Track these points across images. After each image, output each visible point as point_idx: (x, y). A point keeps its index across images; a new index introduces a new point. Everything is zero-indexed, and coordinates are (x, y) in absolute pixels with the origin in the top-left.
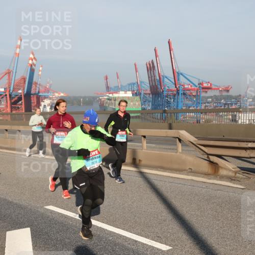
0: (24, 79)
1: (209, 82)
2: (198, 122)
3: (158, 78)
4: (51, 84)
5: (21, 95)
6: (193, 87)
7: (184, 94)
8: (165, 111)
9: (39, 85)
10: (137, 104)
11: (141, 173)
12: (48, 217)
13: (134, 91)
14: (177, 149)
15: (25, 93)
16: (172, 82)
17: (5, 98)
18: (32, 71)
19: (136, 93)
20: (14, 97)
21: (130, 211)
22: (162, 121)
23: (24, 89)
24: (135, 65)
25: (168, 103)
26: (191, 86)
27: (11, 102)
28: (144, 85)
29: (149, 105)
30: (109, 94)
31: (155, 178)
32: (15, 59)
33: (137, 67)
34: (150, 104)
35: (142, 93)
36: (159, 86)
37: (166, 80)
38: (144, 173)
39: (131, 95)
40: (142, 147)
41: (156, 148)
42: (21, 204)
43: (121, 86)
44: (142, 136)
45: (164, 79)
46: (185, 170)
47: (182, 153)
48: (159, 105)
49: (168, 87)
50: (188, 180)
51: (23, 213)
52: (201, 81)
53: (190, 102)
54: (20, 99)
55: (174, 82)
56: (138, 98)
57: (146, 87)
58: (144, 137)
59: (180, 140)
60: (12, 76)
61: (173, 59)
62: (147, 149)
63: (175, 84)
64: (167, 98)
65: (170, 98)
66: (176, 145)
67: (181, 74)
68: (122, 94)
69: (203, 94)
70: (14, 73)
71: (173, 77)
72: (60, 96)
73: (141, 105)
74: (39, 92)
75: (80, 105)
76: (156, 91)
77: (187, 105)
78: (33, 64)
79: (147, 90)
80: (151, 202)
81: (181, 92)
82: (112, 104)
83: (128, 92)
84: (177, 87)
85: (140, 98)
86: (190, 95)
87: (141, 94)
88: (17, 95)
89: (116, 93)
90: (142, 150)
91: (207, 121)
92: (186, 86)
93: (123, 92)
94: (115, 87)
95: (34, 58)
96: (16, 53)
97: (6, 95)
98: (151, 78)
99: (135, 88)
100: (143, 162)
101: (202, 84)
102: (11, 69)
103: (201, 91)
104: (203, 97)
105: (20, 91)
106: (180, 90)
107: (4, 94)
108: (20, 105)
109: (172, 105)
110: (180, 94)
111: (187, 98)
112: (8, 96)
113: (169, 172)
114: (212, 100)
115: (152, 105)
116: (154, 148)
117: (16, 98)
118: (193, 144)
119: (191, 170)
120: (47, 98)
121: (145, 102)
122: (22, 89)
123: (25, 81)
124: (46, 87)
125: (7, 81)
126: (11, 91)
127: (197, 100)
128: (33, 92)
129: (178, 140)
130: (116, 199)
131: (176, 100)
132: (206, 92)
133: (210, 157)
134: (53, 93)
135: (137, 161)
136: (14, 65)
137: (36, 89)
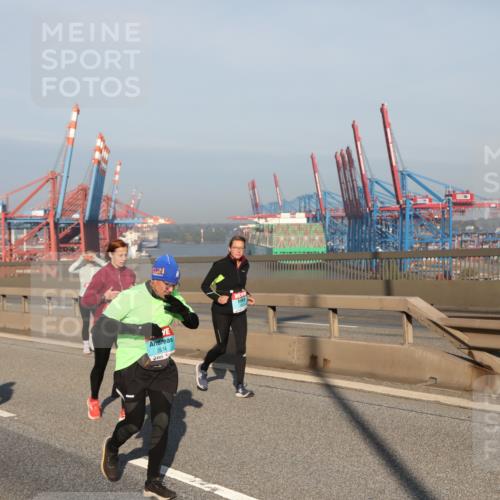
0: (85, 190)
1: (468, 192)
2: (447, 276)
3: (360, 184)
4: (139, 201)
5: (78, 224)
6: (434, 203)
7: (416, 217)
8: (376, 255)
9: (116, 202)
10: (317, 238)
11: (329, 388)
12: (137, 484)
13: (310, 211)
14: (403, 336)
15: (86, 218)
16: (389, 192)
17: (45, 229)
18: (101, 175)
19: (315, 217)
20: (64, 229)
21: (307, 470)
22: (370, 274)
23: (83, 212)
24: (312, 158)
25: (383, 235)
26: (430, 200)
27: (57, 236)
28: (331, 200)
29: (342, 241)
30: (259, 218)
31: (359, 399)
32: (67, 150)
33: (316, 161)
34: (345, 238)
35: (328, 216)
36: (363, 202)
37: (377, 188)
38: (334, 386)
39: (304, 221)
40: (330, 330)
41: (359, 333)
42: (81, 454)
43: (284, 201)
44: (330, 309)
45: (372, 185)
46: (422, 381)
47: (414, 344)
48: (363, 241)
49: (382, 203)
50: (428, 402)
51: (84, 475)
52: (451, 190)
53: (428, 234)
54: (76, 231)
55: (394, 192)
56: (318, 226)
57: (336, 203)
58: (335, 311)
59: (409, 318)
60: (60, 185)
61: (391, 145)
62: (340, 337)
63: (397, 197)
64: (379, 226)
65: (387, 227)
66: (401, 326)
67: (409, 175)
68: (285, 219)
69: (456, 217)
70: (64, 179)
71: (391, 182)
72: (157, 224)
73: (324, 241)
74: (114, 217)
75: (198, 242)
76: (356, 210)
77: (421, 240)
78: (103, 158)
79: (337, 210)
80: (352, 450)
81: (408, 213)
82: (265, 238)
83: (298, 214)
84: (401, 202)
85: (324, 227)
86: (428, 220)
87: (325, 218)
88: (69, 224)
89: (273, 216)
90: (330, 337)
91: (467, 273)
92: (420, 201)
93: (288, 215)
94: (271, 204)
95: (105, 147)
96: (68, 139)
97: (48, 224)
98: (346, 184)
99: (313, 206)
100: (332, 365)
101: (453, 195)
102: (58, 171)
103: (452, 209)
104: (456, 223)
105: (76, 216)
106: (407, 209)
107: (44, 222)
108: (76, 244)
109: (390, 240)
110: (407, 217)
111: (422, 225)
112: (52, 226)
113: (387, 386)
114: (476, 228)
115: (349, 241)
116: (354, 332)
117: (68, 230)
118: (437, 325)
119: (433, 382)
120: (131, 228)
121: (333, 234)
122: (80, 210)
123: (86, 195)
124: (128, 207)
125: (49, 195)
126: (58, 216)
127: (443, 228)
128: (102, 216)
129: (405, 317)
130: (277, 444)
131: (399, 230)
132: (463, 212)
133: (475, 353)
134: (144, 218)
135: (321, 363)
136: (64, 160)
137: (108, 211)
